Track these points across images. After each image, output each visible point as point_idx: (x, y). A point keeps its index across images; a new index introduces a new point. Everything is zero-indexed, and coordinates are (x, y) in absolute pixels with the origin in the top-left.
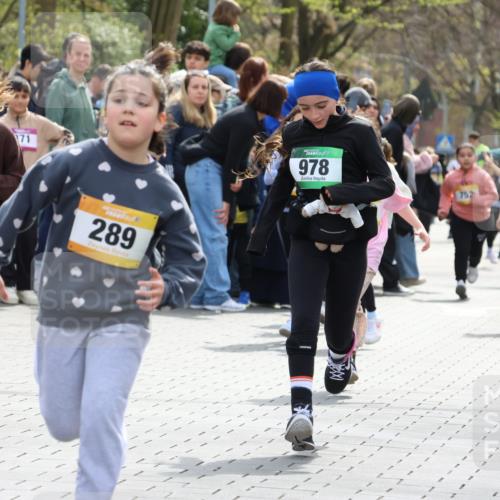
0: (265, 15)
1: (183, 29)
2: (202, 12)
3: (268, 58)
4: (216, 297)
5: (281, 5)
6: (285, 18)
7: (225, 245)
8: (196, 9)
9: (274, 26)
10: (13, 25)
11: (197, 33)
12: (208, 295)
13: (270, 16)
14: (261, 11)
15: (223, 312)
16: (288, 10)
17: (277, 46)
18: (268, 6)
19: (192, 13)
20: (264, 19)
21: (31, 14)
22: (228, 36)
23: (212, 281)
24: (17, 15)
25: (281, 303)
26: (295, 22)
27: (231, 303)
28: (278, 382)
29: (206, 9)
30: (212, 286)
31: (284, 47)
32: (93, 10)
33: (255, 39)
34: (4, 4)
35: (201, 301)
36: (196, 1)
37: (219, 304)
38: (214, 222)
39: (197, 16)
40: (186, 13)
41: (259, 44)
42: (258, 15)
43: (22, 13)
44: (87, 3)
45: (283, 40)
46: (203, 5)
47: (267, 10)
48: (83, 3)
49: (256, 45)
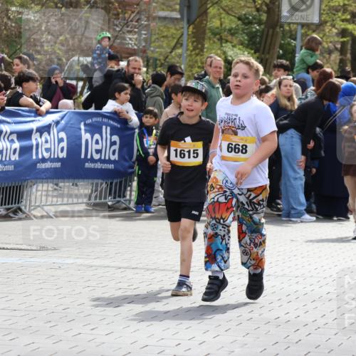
0: (331, 42)
1: (281, 51)
2: (292, 41)
3: (332, 68)
4: (298, 213)
5: (340, 36)
6: (343, 44)
7: (303, 182)
8: (289, 40)
9: (336, 49)
10: (179, 51)
11: (289, 53)
12: (293, 212)
13: (334, 43)
14: (328, 40)
15: (302, 222)
16: (345, 39)
17: (338, 61)
18: (333, 37)
19: (286, 41)
20: (330, 45)
21: (190, 44)
22: (312, 57)
23: (295, 203)
24: (182, 45)
25: (337, 217)
26: (349, 47)
27: (307, 216)
28: (335, 264)
29: (295, 39)
30: (295, 207)
31: (342, 61)
32: (227, 41)
33: (324, 57)
34: (174, 38)
35: (289, 215)
36: (289, 35)
37: (299, 217)
38: (296, 168)
39: (289, 44)
40: (283, 42)
41: (327, 60)
42: (327, 42)
43: (185, 43)
44: (223, 37)
45: (341, 57)
46: (294, 37)
47: (332, 40)
48: (221, 37)
49: (325, 61)
